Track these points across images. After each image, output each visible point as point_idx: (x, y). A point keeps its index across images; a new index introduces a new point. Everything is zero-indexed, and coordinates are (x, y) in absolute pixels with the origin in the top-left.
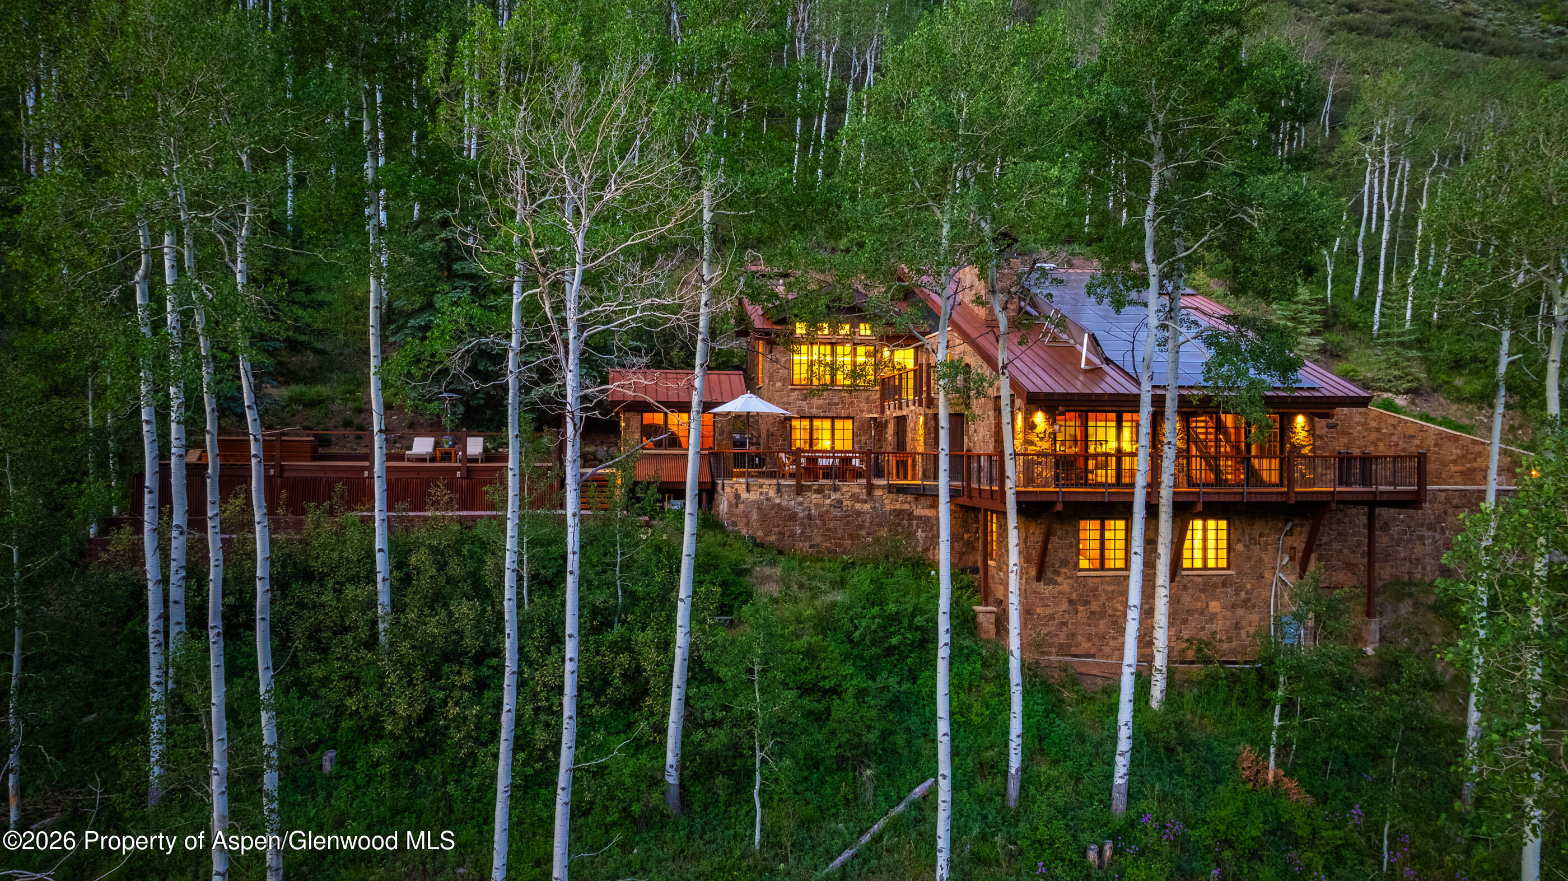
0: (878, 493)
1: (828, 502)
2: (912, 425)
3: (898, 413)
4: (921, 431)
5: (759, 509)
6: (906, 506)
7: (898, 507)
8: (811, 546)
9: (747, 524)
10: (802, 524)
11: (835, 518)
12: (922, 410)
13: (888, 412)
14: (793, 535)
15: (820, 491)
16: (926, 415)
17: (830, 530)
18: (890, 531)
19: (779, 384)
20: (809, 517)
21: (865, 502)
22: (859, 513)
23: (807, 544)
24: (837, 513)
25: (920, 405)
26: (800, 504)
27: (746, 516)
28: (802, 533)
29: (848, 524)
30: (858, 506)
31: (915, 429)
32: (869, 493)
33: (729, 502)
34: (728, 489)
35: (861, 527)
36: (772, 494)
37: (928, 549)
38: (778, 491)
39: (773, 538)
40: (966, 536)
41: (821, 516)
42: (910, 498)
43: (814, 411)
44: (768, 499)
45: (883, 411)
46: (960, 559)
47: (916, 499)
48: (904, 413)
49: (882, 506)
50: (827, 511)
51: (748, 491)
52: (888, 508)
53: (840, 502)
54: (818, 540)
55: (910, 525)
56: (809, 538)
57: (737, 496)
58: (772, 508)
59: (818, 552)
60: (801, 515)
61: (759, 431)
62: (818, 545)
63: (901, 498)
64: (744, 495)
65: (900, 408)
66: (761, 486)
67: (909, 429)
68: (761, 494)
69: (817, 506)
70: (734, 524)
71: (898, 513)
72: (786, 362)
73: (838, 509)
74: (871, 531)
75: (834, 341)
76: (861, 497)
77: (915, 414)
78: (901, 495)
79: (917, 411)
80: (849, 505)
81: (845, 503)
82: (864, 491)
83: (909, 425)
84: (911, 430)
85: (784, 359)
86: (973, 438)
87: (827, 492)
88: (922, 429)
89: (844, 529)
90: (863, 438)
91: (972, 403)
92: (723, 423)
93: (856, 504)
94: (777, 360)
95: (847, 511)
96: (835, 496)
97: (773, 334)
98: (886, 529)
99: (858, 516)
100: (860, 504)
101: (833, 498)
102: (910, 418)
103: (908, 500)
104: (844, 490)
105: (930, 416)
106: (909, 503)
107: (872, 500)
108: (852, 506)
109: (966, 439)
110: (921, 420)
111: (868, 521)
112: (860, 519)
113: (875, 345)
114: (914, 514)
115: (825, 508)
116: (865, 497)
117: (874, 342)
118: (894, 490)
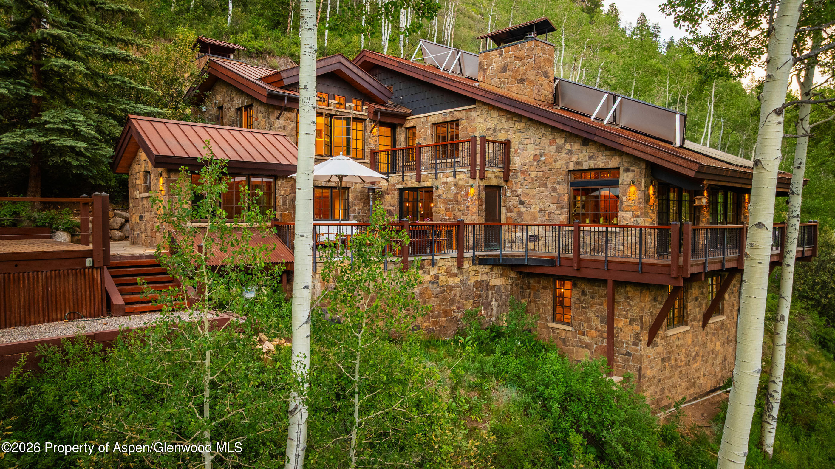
0: (466, 265)
1: (428, 278)
4: (472, 202)
6: (485, 277)
7: (479, 278)
11: (433, 295)
12: (472, 182)
15: (421, 267)
16: (479, 187)
17: (429, 308)
18: (473, 303)
21: (456, 275)
22: (451, 288)
25: (474, 176)
29: (443, 300)
30: (451, 280)
31: (455, 201)
32: (459, 266)
35: (452, 302)
40: (523, 301)
41: (422, 294)
42: (487, 269)
47: (492, 270)
48: (427, 184)
49: (469, 278)
50: (427, 289)
52: (473, 280)
53: (437, 277)
54: (419, 320)
55: (487, 295)
63: (482, 269)
65: (419, 180)
67: (438, 200)
71: (480, 284)
72: (292, 129)
73: (436, 286)
74: (460, 305)
75: (333, 113)
76: (453, 271)
77: (455, 185)
78: (482, 266)
79: (461, 183)
80: (445, 280)
81: (441, 278)
82: (455, 264)
83: (440, 196)
84: (445, 201)
85: (290, 126)
86: (515, 209)
87: (426, 267)
88: (472, 200)
89: (440, 306)
90: (357, 208)
91: (514, 177)
92: (286, 190)
93: (450, 278)
94: (284, 127)
95: (442, 286)
96: (434, 271)
97: (286, 98)
98: (471, 302)
99: (451, 291)
100: (452, 278)
101: (431, 273)
102: (441, 189)
103: (486, 270)
104: (440, 264)
105: (482, 188)
106: (487, 273)
107: (462, 273)
108: (447, 280)
109: (504, 210)
110: (472, 191)
111: (458, 295)
112: (452, 293)
113: (365, 120)
114: (490, 284)
115: (425, 286)
116: (456, 271)
117: (366, 117)
118: (477, 262)
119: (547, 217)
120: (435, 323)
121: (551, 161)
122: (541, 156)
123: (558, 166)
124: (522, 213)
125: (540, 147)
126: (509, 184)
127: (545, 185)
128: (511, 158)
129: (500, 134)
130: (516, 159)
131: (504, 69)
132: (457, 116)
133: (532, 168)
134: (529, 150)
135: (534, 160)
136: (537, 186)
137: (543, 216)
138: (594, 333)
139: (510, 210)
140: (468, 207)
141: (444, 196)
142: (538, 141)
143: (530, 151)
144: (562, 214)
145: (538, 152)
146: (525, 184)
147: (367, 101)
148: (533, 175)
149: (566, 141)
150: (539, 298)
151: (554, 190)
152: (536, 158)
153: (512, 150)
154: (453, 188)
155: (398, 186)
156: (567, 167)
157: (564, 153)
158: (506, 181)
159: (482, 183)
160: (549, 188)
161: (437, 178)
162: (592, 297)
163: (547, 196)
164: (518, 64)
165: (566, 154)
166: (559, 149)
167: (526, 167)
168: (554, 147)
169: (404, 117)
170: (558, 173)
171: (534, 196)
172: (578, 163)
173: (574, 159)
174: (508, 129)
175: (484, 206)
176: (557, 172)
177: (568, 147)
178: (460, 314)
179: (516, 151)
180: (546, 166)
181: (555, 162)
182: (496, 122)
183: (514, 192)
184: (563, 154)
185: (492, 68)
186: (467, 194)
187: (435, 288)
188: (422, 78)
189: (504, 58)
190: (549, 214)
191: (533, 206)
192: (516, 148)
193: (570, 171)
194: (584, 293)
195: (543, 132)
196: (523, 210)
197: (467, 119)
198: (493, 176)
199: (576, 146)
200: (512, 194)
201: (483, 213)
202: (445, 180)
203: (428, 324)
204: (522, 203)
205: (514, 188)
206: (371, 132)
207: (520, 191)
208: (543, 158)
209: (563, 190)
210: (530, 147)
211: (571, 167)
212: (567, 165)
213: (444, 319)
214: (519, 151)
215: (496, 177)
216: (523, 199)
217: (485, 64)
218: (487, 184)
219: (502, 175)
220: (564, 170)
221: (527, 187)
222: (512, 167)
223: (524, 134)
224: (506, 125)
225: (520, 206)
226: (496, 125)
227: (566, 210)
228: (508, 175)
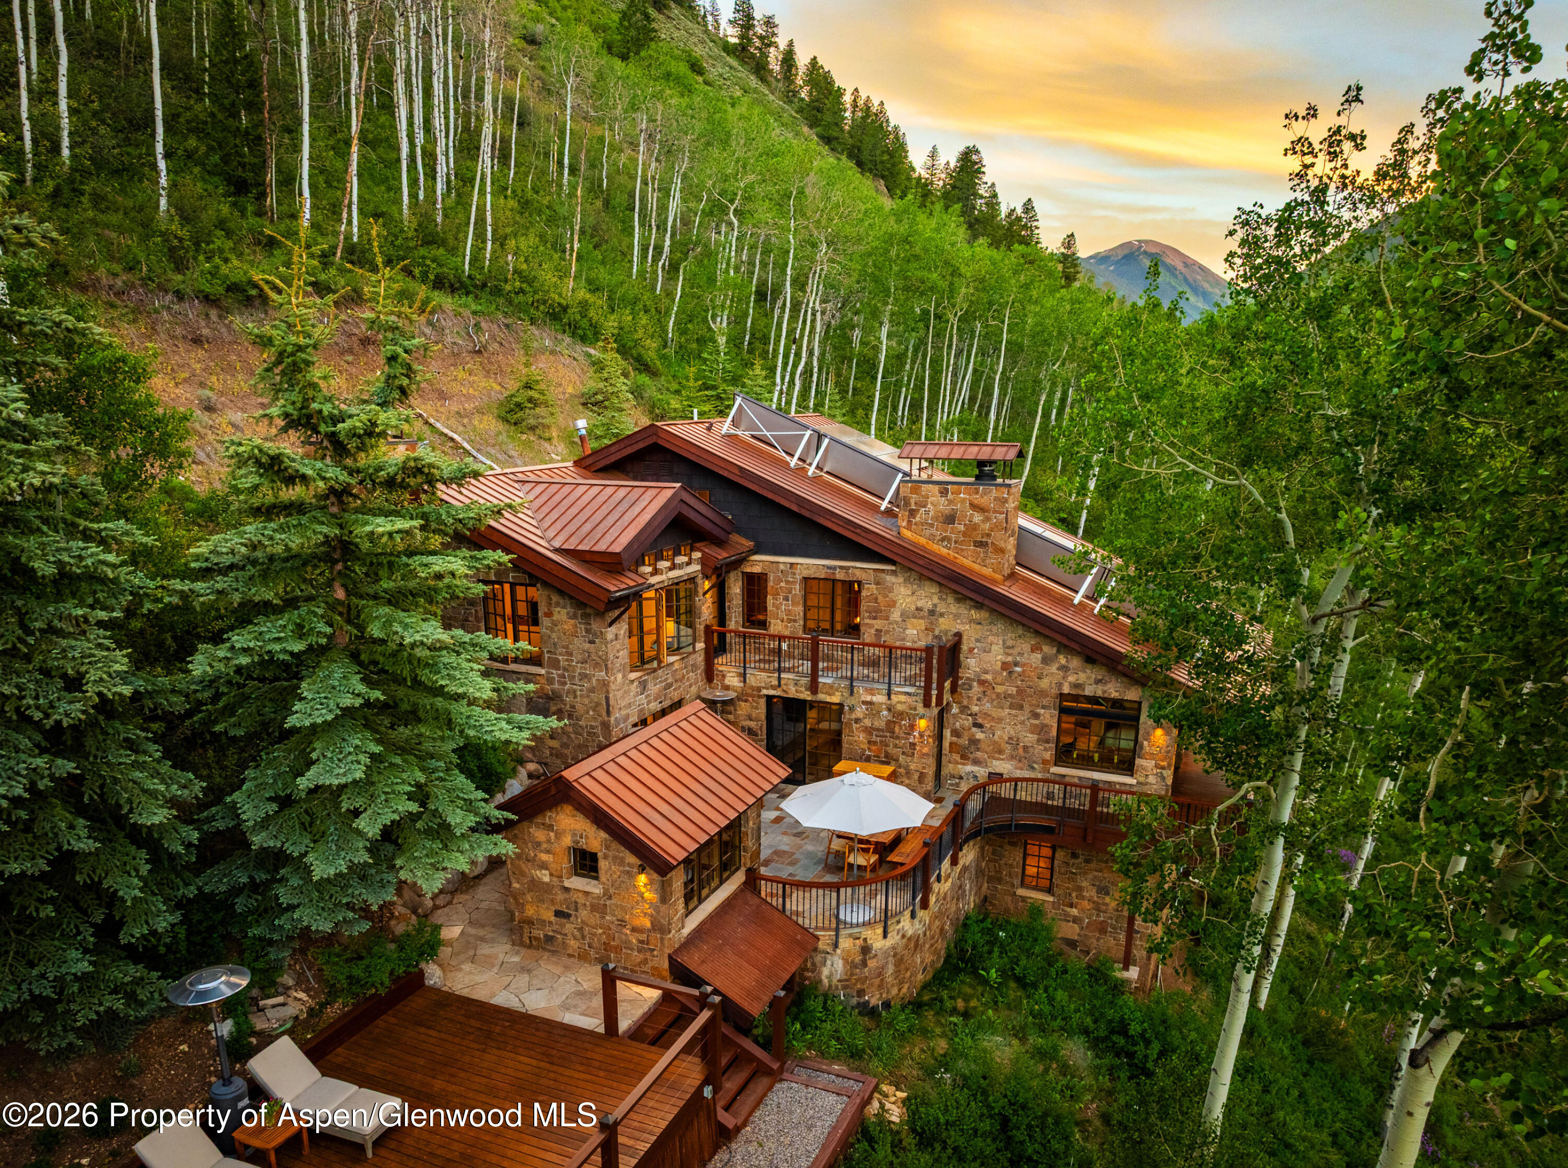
1: (934, 899)
2: (871, 723)
3: (801, 695)
8: (923, 972)
10: (921, 948)
11: (935, 917)
14: (916, 970)
17: (932, 936)
20: (925, 932)
21: (949, 876)
22: (946, 896)
24: (937, 908)
26: (921, 921)
28: (921, 959)
29: (940, 916)
31: (887, 732)
32: (954, 863)
36: (907, 925)
38: (912, 917)
41: (930, 923)
42: (966, 847)
47: (969, 845)
48: (831, 699)
50: (933, 913)
54: (927, 958)
56: (923, 962)
58: (906, 947)
59: (927, 975)
62: (926, 966)
67: (854, 725)
72: (624, 635)
77: (889, 710)
79: (900, 707)
82: (951, 862)
83: (857, 721)
84: (869, 731)
85: (622, 632)
86: (966, 734)
87: (935, 886)
88: (921, 736)
91: (967, 687)
94: (616, 637)
102: (860, 712)
104: (942, 873)
110: (922, 723)
113: (697, 576)
117: (699, 574)
119: (1021, 751)
121: (1033, 674)
122: (1016, 666)
123: (1045, 683)
124: (979, 740)
125: (1015, 651)
126: (956, 697)
127: (1021, 708)
128: (962, 659)
129: (941, 620)
130: (971, 662)
131: (950, 519)
132: (859, 575)
133: (999, 680)
134: (994, 652)
135: (1003, 669)
136: (1006, 706)
137: (1015, 748)
138: (1086, 904)
139: (956, 733)
140: (913, 745)
141: (867, 722)
142: (1010, 643)
143: (997, 656)
144: (1046, 749)
145: (1010, 659)
146: (985, 700)
147: (697, 544)
149: (1058, 651)
150: (1001, 856)
151: (1036, 716)
152: (1005, 666)
153: (965, 647)
154: (885, 713)
155: (765, 692)
156: (1059, 689)
158: (953, 692)
159: (937, 711)
160: (1026, 712)
161: (852, 693)
162: (1087, 861)
163: (1023, 723)
164: (977, 518)
165: (1059, 669)
166: (1046, 660)
167: (989, 677)
168: (1039, 656)
170: (1043, 693)
171: (1000, 720)
172: (1077, 686)
173: (1072, 679)
174: (957, 616)
176: (1041, 692)
177: (1062, 660)
179: (971, 650)
180: (1022, 681)
181: (1039, 678)
182: (936, 600)
183: (964, 709)
184: (1053, 668)
185: (927, 513)
186: (912, 727)
188: (794, 508)
189: (950, 502)
190: (1025, 748)
191: (998, 733)
192: (972, 645)
193: (1061, 694)
194: (1074, 856)
195: (1021, 631)
196: (980, 735)
197: (877, 583)
199: (1075, 662)
200: (962, 712)
202: (868, 698)
204: (980, 726)
205: (965, 703)
206: (704, 594)
207: (975, 709)
208: (1018, 669)
209: (1049, 717)
210: (997, 648)
211: (1066, 690)
212: (1060, 685)
214: (976, 651)
216: (980, 721)
217: (913, 501)
220: (1054, 691)
221: (988, 705)
222: (965, 674)
223: (986, 628)
224: (954, 608)
225: (974, 729)
226: (935, 606)
227: (1052, 745)
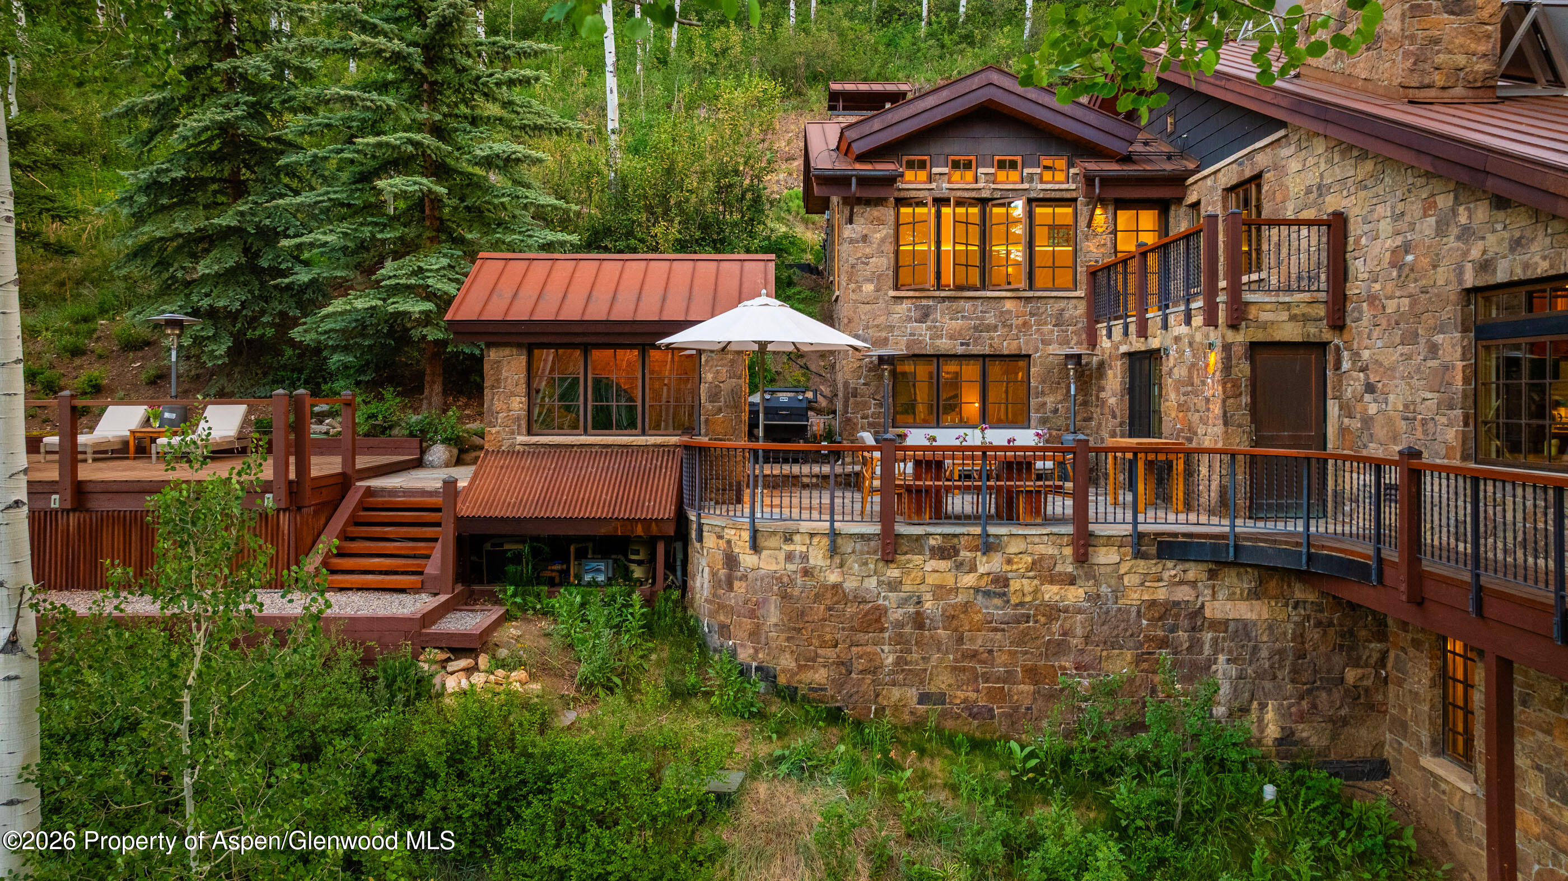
0: (1105, 557)
1: (968, 580)
2: (1180, 372)
3: (1138, 345)
4: (1213, 388)
5: (785, 596)
6: (1184, 594)
7: (1162, 594)
8: (923, 699)
9: (754, 634)
10: (899, 640)
11: (989, 624)
12: (1214, 336)
13: (1105, 343)
14: (873, 670)
15: (946, 552)
16: (1227, 347)
17: (974, 655)
18: (1138, 660)
19: (869, 288)
20: (919, 621)
21: (1072, 581)
22: (1053, 612)
23: (912, 694)
24: (994, 609)
25: (1211, 320)
26: (894, 586)
27: (752, 614)
28: (899, 662)
29: (1022, 639)
30: (1051, 592)
31: (1190, 385)
32: (1082, 558)
33: (714, 574)
34: (710, 540)
35: (1059, 647)
36: (818, 558)
37: (1245, 710)
38: (834, 550)
39: (820, 676)
40: (1351, 675)
41: (950, 619)
42: (1194, 571)
43: (944, 345)
44: (806, 573)
45: (1093, 341)
46: (1334, 737)
47: (1212, 575)
48: (1154, 343)
49: (1118, 592)
50: (966, 607)
51: (755, 547)
52: (1134, 597)
53: (1002, 581)
54: (942, 682)
55: (1196, 642)
56: (919, 677)
57: (731, 561)
58: (818, 598)
59: (943, 715)
60: (896, 615)
61: (834, 384)
62: (940, 698)
63: (1171, 570)
64: (748, 560)
65: (1143, 332)
66: (788, 538)
67: (1169, 382)
68: (789, 557)
69: (940, 591)
70: (724, 630)
71: (1164, 611)
72: (883, 240)
73: (997, 601)
74: (1087, 659)
75: (986, 194)
76: (1059, 568)
77: (1190, 345)
78: (1170, 564)
79: (1199, 338)
80: (1028, 589)
81: (1015, 585)
82: (1068, 551)
83: (1171, 373)
84: (1178, 386)
85: (878, 235)
86: (1359, 408)
87: (965, 554)
88: (1213, 383)
89: (1013, 654)
90: (1050, 400)
91: (1356, 314)
92: (718, 372)
93: (1046, 587)
94: (865, 238)
95: (1022, 604)
96: (989, 565)
97: (854, 180)
98: (1129, 655)
99: (1051, 619)
100: (1055, 588)
101: (982, 569)
102: (1173, 355)
103: (1191, 575)
104: (1012, 549)
105: (1238, 351)
106: (1193, 584)
107: (1091, 576)
108: (1036, 591)
109: (1333, 408)
110: (1212, 359)
111: (1079, 631)
112: (1056, 627)
113: (1075, 200)
114: (1208, 613)
115: (961, 598)
116: (1070, 569)
117: (1074, 195)
118: (1153, 550)
119: (1419, 433)
120: (997, 695)
121: (1425, 261)
122: (1407, 252)
123: (1442, 276)
124: (1371, 418)
125: (1403, 225)
126: (1346, 336)
127: (1415, 338)
128: (1350, 262)
130: (1359, 263)
132: (1260, 161)
133: (1389, 288)
134: (1382, 236)
135: (1393, 264)
136: (1398, 340)
137: (1413, 430)
139: (1347, 410)
140: (1207, 403)
141: (1176, 373)
142: (1399, 208)
143: (1385, 240)
144: (1450, 425)
145: (1399, 241)
146: (1375, 335)
147: (1081, 156)
148: (1391, 306)
149: (1458, 201)
150: (1405, 673)
151: (1433, 349)
152: (1396, 258)
153: (1351, 239)
154: (1188, 351)
156: (1460, 281)
157: (1452, 238)
158: (1338, 325)
159: (1239, 338)
160: (1422, 347)
161: (1166, 327)
163: (1418, 370)
165: (1458, 238)
166: (1441, 226)
167: (1378, 286)
168: (1432, 220)
169: (1179, 180)
170: (1441, 299)
171: (1393, 371)
172: (1485, 266)
173: (1476, 253)
174: (1344, 181)
175: (1245, 399)
176: (1438, 295)
177: (1463, 216)
178: (1086, 682)
179: (1357, 242)
180: (1416, 280)
181: (1435, 267)
182: (1323, 166)
183: (1356, 357)
184: (1451, 240)
186: (1206, 367)
187: (997, 608)
190: (1425, 425)
191: (1392, 398)
192: (1359, 232)
193: (1468, 291)
195: (1410, 181)
196: (1373, 409)
197: (1275, 167)
198: (1284, 316)
199: (1480, 215)
200: (1353, 364)
201: (1242, 416)
202: (1176, 332)
203: (973, 696)
204: (1370, 388)
205: (1356, 346)
206: (1089, 226)
207: (1366, 354)
208: (1410, 258)
209: (1453, 350)
210: (1385, 227)
211: (1470, 280)
212: (1461, 272)
213: (1027, 688)
214: (1363, 241)
215: (1293, 318)
216: (1373, 379)
218: (1260, 337)
219: (1321, 311)
220: (1454, 290)
221: (1379, 344)
222: (1353, 289)
223: (1370, 193)
224: (1339, 173)
225: (1368, 397)
226: (1322, 176)
227: (1458, 412)
228: (1343, 310)
